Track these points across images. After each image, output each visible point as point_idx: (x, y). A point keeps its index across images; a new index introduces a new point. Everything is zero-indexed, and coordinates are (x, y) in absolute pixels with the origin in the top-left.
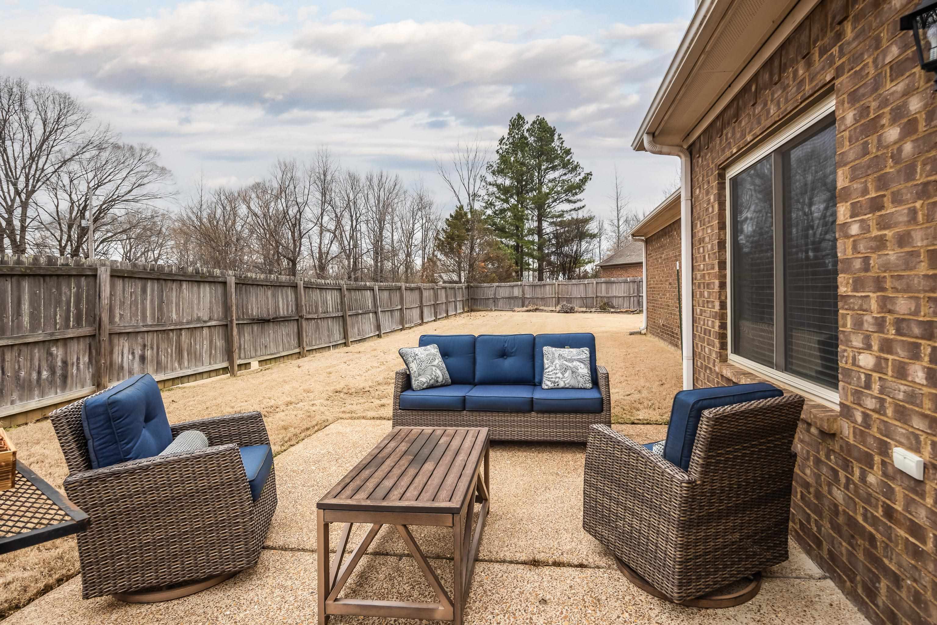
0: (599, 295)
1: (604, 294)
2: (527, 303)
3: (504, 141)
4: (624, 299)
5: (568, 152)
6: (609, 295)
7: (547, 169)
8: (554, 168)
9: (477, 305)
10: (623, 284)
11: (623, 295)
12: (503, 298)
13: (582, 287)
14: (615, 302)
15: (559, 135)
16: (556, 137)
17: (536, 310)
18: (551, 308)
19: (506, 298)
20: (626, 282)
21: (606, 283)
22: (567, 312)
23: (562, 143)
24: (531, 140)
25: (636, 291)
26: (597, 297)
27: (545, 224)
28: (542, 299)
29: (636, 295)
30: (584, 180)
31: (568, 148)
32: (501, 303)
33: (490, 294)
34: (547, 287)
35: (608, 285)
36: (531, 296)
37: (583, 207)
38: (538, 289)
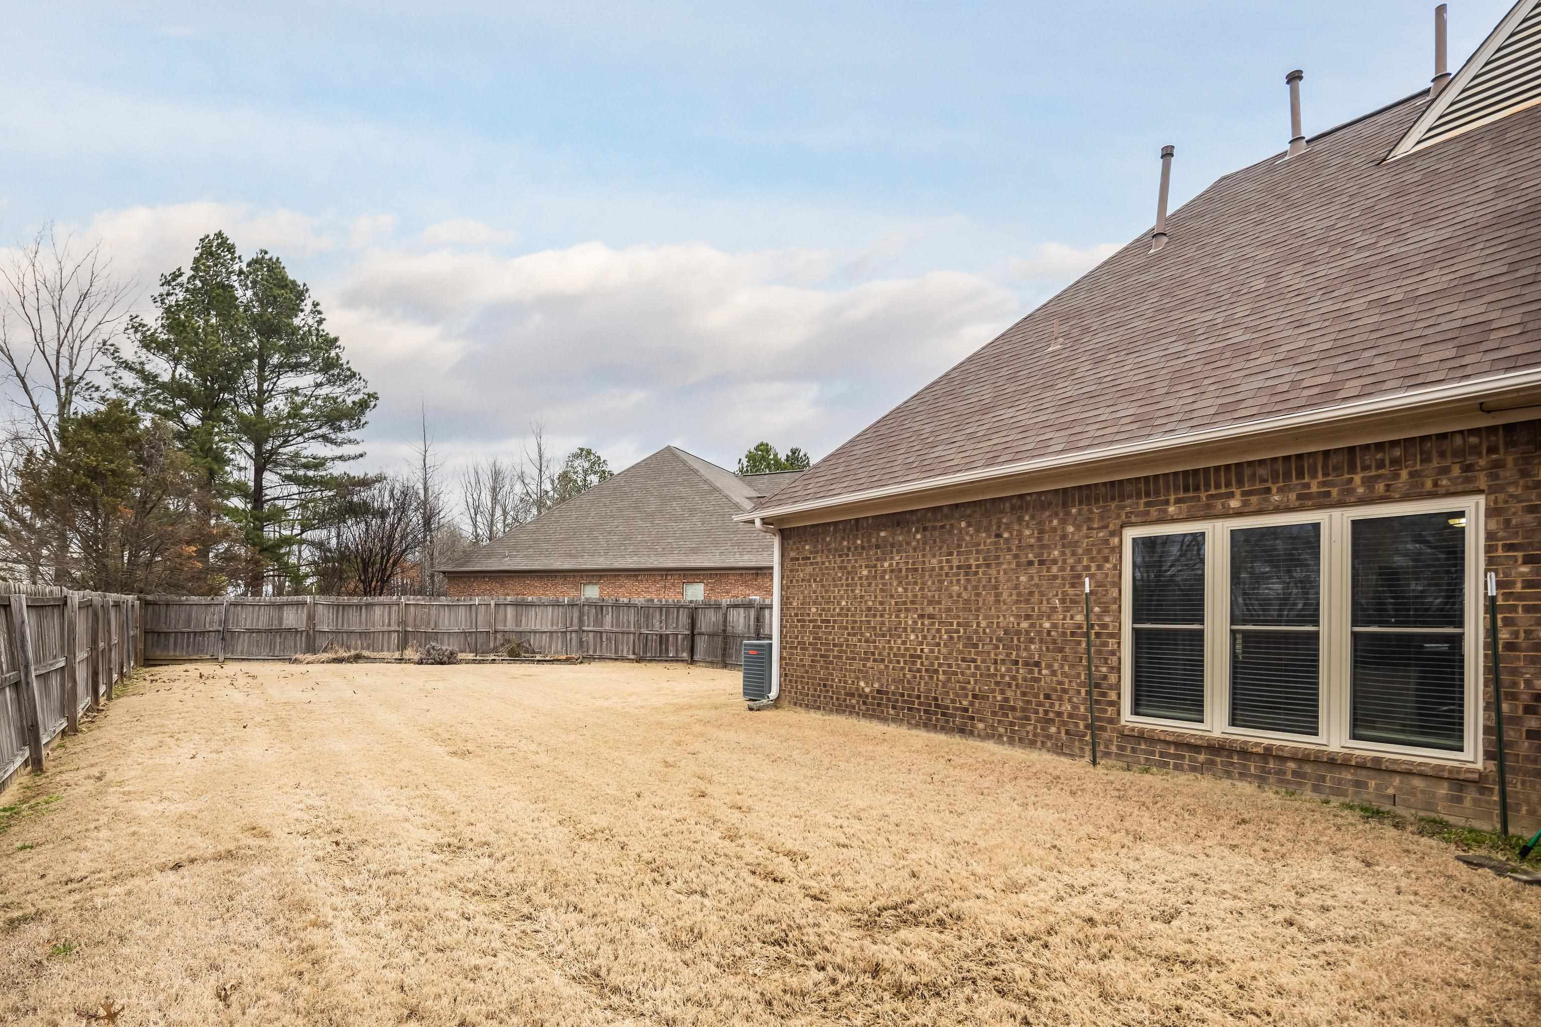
0: (500, 627)
1: (510, 625)
2: (322, 642)
3: (179, 280)
4: (551, 638)
5: (332, 343)
6: (520, 629)
7: (280, 365)
8: (295, 368)
9: (166, 647)
10: (550, 609)
11: (549, 628)
12: (251, 631)
13: (462, 612)
14: (534, 641)
15: (315, 305)
16: (307, 305)
17: (357, 658)
18: (386, 654)
19: (259, 631)
20: (556, 604)
21: (516, 605)
22: (442, 663)
23: (320, 322)
24: (244, 295)
25: (575, 621)
26: (496, 632)
27: (270, 478)
28: (362, 634)
29: (576, 628)
30: (363, 405)
31: (332, 336)
32: (243, 644)
33: (211, 620)
34: (378, 611)
35: (519, 608)
36: (332, 628)
37: (361, 456)
38: (353, 615)
